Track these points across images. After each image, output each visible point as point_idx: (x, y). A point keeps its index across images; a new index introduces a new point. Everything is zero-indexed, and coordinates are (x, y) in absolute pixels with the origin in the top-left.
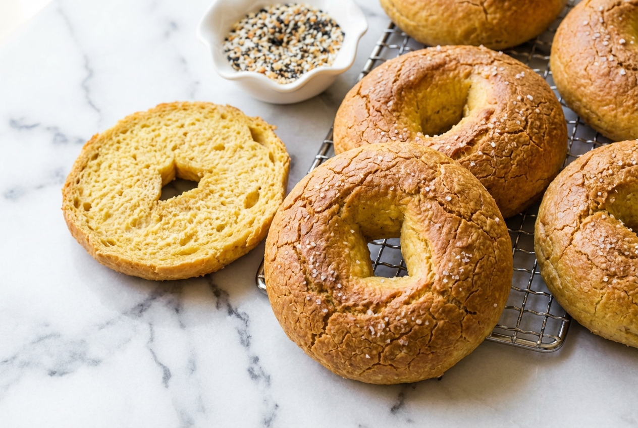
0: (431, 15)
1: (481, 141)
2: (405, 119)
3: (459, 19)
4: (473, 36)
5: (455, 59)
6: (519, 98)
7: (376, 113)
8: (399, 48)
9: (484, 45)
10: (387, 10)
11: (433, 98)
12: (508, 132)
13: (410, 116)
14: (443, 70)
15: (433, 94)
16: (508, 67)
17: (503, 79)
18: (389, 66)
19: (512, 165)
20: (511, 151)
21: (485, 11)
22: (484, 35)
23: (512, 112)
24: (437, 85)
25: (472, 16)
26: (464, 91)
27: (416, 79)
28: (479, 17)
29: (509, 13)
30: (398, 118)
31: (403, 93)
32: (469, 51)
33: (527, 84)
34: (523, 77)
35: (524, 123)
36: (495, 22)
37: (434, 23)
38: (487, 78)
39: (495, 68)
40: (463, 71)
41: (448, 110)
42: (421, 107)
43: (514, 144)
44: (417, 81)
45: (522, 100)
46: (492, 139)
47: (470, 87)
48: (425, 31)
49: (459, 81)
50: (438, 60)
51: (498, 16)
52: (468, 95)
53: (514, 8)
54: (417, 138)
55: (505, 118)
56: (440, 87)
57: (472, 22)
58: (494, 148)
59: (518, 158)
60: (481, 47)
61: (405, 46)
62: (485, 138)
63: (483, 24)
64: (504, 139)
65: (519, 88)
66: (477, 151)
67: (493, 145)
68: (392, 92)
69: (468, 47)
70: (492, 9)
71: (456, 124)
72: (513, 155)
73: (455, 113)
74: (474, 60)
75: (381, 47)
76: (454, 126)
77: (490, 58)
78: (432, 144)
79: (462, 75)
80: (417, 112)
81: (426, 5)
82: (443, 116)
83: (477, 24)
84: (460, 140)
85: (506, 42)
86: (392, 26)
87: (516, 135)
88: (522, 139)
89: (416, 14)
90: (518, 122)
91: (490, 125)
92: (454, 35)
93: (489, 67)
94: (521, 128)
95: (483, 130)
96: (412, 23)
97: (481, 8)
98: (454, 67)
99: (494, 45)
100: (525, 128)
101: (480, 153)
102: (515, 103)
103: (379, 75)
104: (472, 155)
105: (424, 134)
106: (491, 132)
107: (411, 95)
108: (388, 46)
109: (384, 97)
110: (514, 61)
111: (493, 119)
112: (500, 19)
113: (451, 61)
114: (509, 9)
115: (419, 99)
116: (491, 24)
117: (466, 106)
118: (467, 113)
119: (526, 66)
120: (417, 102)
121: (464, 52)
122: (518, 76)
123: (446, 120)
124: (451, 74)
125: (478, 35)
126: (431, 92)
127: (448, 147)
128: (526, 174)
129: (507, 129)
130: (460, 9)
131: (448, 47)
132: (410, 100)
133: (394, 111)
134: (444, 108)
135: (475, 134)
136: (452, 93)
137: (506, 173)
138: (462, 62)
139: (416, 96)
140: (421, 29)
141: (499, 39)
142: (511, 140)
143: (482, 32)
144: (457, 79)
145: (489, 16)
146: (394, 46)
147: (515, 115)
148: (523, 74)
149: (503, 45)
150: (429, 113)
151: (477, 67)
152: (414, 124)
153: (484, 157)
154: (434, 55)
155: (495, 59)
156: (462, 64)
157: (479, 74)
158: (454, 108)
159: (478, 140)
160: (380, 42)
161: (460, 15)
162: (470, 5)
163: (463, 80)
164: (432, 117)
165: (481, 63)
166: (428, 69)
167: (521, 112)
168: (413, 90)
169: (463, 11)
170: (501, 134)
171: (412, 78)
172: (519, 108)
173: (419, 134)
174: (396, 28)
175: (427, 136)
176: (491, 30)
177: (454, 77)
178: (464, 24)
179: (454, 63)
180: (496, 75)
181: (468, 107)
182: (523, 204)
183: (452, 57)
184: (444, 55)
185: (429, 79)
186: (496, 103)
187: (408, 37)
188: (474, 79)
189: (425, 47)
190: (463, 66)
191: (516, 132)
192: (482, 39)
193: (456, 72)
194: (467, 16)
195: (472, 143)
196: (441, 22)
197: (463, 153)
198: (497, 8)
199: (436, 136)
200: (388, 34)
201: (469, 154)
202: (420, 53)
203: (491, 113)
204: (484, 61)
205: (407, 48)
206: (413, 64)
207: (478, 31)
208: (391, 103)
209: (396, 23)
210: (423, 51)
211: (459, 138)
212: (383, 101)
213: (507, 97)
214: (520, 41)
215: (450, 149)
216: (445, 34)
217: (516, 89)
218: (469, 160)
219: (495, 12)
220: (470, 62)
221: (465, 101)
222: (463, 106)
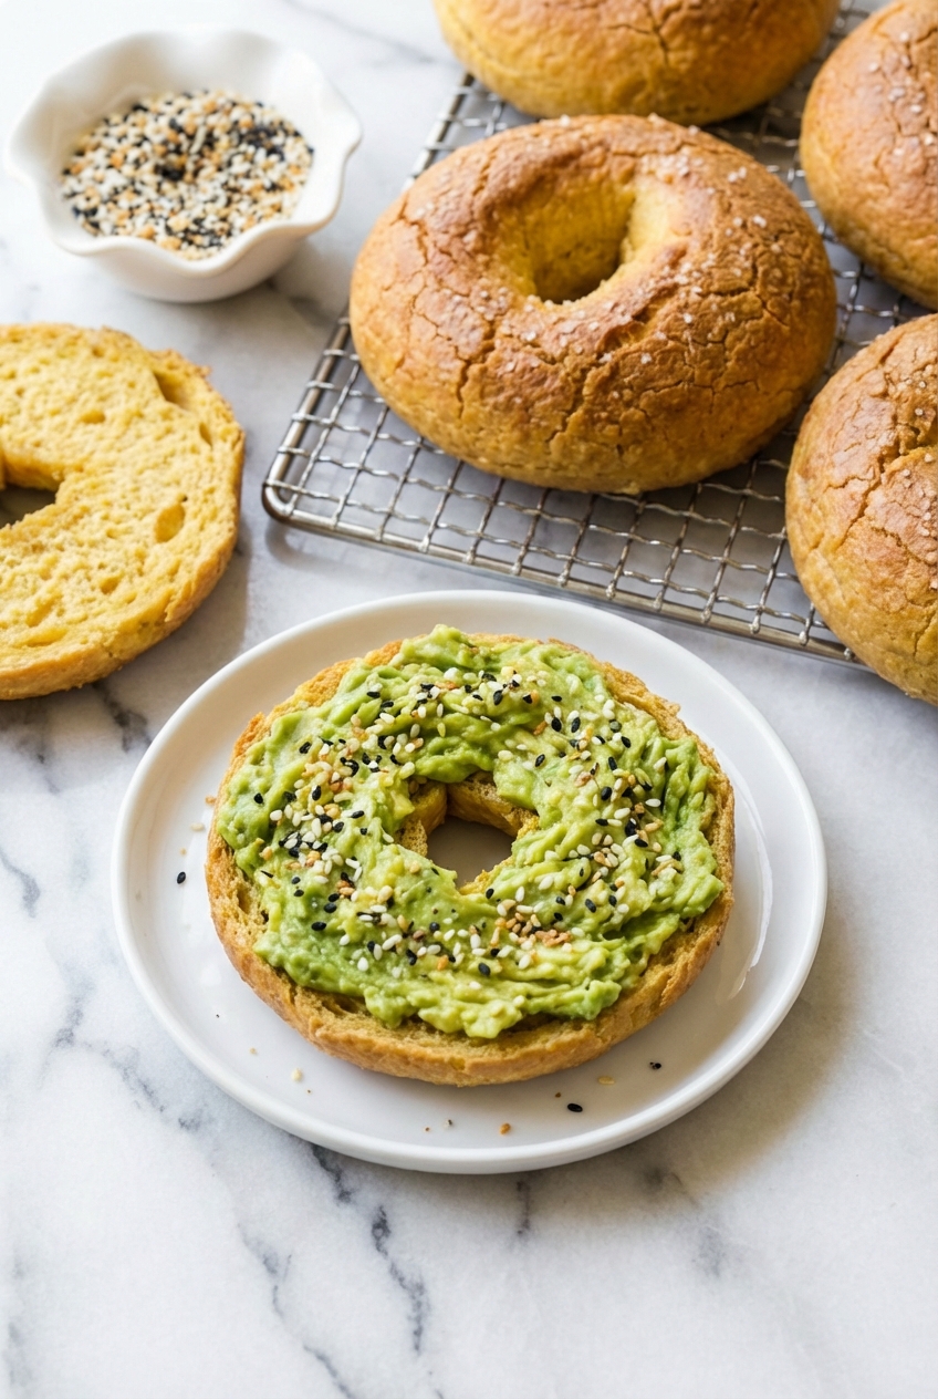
0: (550, 54)
1: (662, 312)
2: (503, 269)
3: (611, 62)
4: (639, 98)
5: (600, 143)
6: (738, 222)
7: (439, 257)
8: (484, 126)
9: (660, 115)
10: (457, 45)
11: (558, 226)
12: (718, 293)
13: (513, 263)
14: (578, 168)
15: (557, 217)
16: (712, 159)
17: (702, 183)
18: (464, 160)
19: (726, 360)
20: (725, 331)
21: (664, 45)
22: (662, 95)
23: (724, 252)
24: (564, 198)
25: (636, 56)
26: (621, 209)
27: (520, 186)
28: (651, 58)
29: (712, 50)
30: (487, 265)
31: (496, 215)
32: (630, 126)
33: (753, 194)
34: (744, 181)
35: (748, 275)
36: (683, 67)
37: (558, 71)
38: (670, 181)
39: (684, 160)
40: (616, 168)
41: (588, 250)
42: (532, 243)
43: (731, 317)
44: (523, 190)
45: (744, 226)
46: (686, 307)
47: (634, 200)
48: (539, 88)
49: (611, 190)
50: (564, 146)
51: (690, 54)
52: (628, 217)
53: (723, 38)
54: (528, 308)
55: (710, 263)
56: (571, 204)
57: (636, 69)
58: (691, 325)
59: (740, 346)
60: (653, 118)
61: (497, 121)
62: (669, 306)
63: (660, 73)
64: (709, 307)
65: (736, 202)
66: (656, 331)
67: (688, 318)
68: (472, 213)
69: (626, 119)
70: (677, 42)
71: (607, 277)
72: (729, 339)
73: (601, 256)
74: (640, 145)
75: (448, 124)
76: (603, 283)
77: (673, 139)
78: (561, 320)
79: (615, 176)
80: (524, 255)
81: (539, 33)
82: (579, 264)
83: (647, 73)
84: (620, 309)
85: (707, 110)
86: (469, 80)
87: (735, 299)
88: (746, 307)
89: (519, 52)
90: (738, 272)
91: (681, 279)
92: (600, 96)
93: (671, 158)
94: (744, 284)
95: (664, 289)
96: (512, 73)
97: (656, 39)
98: (597, 161)
99: (683, 115)
100: (752, 283)
101: (662, 336)
102: (729, 232)
103: (444, 179)
104: (645, 340)
105: (543, 300)
106: (682, 294)
107: (512, 220)
108: (461, 122)
109: (458, 224)
110: (723, 147)
111: (686, 265)
112: (695, 62)
113: (591, 148)
114: (714, 40)
115: (529, 227)
116: (676, 71)
117: (626, 242)
118: (628, 255)
119: (749, 157)
120: (525, 233)
121: (618, 127)
122: (733, 177)
123: (584, 270)
124: (594, 175)
125: (649, 97)
126: (553, 212)
127: (593, 326)
128: (755, 381)
129: (715, 287)
130: (611, 41)
131: (583, 119)
132: (512, 229)
133: (476, 251)
134: (579, 245)
135: (650, 296)
136: (596, 214)
137: (714, 378)
138: (614, 148)
139: (522, 222)
140: (531, 84)
141: (693, 104)
142: (722, 311)
143: (656, 88)
144: (605, 185)
145: (672, 57)
146: (474, 122)
147: (730, 257)
148: (743, 172)
149: (702, 116)
150: (550, 257)
151: (645, 160)
152: (521, 280)
153: (671, 344)
154: (556, 135)
155: (683, 144)
156: (616, 154)
157: (651, 173)
158: (600, 246)
159: (655, 310)
160: (444, 115)
161: (612, 53)
162: (632, 32)
163: (617, 187)
164: (555, 267)
165: (656, 152)
166: (545, 164)
167: (743, 252)
168: (516, 211)
169: (617, 45)
170: (704, 295)
171: (512, 184)
172: (738, 242)
173: (533, 299)
174: (476, 85)
175: (549, 304)
176: (677, 84)
177: (601, 181)
178: (621, 72)
179: (598, 151)
180: (687, 176)
181: (631, 242)
182: (750, 442)
183: (594, 139)
184: (575, 136)
185: (548, 186)
186: (690, 233)
187: (503, 104)
188: (642, 185)
189: (537, 119)
190: (618, 159)
191: (733, 293)
192: (659, 103)
193: (604, 170)
194: (627, 54)
195: (643, 316)
196: (571, 69)
197: (626, 336)
198: (688, 39)
199: (567, 303)
200: (461, 99)
201: (637, 340)
202: (526, 132)
203: (683, 253)
204: (662, 147)
205: (502, 126)
206: (513, 154)
207: (649, 88)
208: (471, 237)
209: (477, 74)
210: (534, 128)
211: (616, 305)
212: (453, 230)
213: (712, 222)
214: (735, 109)
215: (597, 329)
216: (580, 95)
217: (730, 205)
218: (639, 350)
219: (684, 47)
220: (632, 148)
221: (624, 231)
222: (618, 242)
